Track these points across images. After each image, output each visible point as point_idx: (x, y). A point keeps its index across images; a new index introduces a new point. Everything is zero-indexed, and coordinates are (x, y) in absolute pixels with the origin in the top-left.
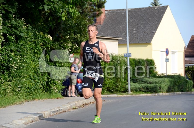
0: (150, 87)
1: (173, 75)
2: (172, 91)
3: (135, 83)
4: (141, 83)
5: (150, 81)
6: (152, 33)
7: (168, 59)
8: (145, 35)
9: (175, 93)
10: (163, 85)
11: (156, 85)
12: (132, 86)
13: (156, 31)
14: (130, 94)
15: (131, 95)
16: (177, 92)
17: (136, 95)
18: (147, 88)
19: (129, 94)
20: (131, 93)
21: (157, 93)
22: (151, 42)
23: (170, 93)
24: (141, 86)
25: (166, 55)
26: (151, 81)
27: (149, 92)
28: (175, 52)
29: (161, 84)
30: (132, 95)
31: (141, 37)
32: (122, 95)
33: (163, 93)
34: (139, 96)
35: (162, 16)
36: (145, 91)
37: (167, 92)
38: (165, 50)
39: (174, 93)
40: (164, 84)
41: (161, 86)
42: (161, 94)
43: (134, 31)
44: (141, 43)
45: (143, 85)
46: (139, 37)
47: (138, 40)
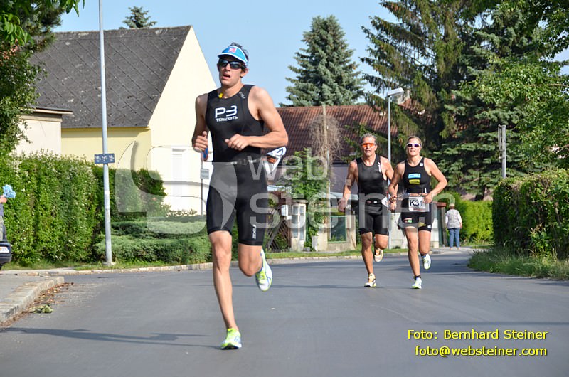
0: (163, 247)
3: (121, 237)
4: (136, 237)
6: (150, 100)
8: (132, 103)
10: (197, 242)
11: (181, 243)
12: (116, 245)
13: (161, 93)
14: (111, 268)
15: (115, 268)
17: (128, 270)
18: (155, 249)
19: (109, 266)
20: (113, 264)
21: (183, 262)
22: (147, 124)
24: (139, 243)
27: (162, 260)
30: (118, 268)
31: (121, 109)
32: (90, 269)
34: (138, 273)
35: (175, 53)
37: (207, 262)
41: (193, 244)
42: (194, 266)
43: (100, 92)
44: (120, 126)
45: (143, 241)
46: (114, 110)
47: (113, 118)
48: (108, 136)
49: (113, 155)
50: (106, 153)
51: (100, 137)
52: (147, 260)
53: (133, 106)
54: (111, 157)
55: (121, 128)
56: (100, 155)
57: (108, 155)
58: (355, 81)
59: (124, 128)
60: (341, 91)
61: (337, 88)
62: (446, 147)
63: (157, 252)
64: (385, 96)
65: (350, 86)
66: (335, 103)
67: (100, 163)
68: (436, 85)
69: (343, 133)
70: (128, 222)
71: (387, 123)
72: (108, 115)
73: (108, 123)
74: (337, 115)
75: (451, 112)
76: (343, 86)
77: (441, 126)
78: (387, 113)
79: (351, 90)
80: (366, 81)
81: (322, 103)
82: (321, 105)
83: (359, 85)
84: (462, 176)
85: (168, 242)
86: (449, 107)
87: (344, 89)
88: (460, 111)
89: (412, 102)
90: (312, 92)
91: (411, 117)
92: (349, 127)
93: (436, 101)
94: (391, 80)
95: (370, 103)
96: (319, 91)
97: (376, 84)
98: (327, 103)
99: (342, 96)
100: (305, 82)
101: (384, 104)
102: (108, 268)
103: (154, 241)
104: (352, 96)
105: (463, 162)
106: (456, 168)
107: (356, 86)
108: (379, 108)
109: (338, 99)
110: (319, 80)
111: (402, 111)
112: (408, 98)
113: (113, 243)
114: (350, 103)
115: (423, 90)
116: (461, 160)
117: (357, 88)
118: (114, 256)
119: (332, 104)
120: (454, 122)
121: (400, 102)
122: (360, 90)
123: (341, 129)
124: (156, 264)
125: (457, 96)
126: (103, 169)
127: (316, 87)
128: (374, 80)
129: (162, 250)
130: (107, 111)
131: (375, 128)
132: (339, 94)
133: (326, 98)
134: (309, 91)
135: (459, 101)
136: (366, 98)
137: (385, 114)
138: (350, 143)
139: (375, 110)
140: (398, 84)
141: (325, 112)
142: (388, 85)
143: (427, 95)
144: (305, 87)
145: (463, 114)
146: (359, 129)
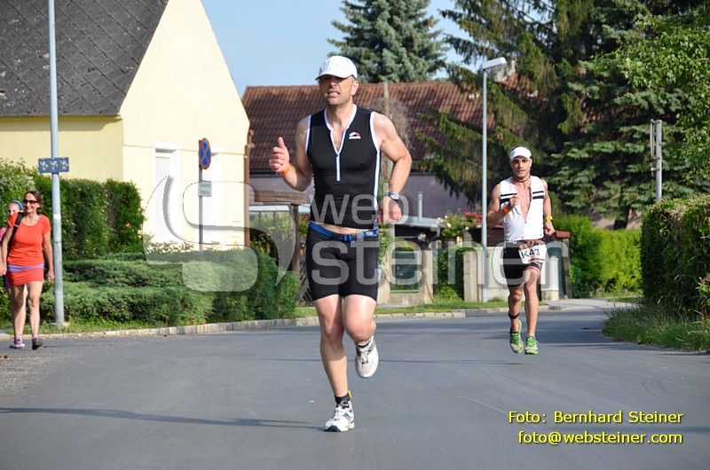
0: (142, 300)
2: (225, 315)
3: (78, 284)
4: (101, 283)
5: (140, 273)
6: (122, 75)
8: (95, 80)
11: (169, 293)
12: (70, 296)
13: (139, 64)
14: (63, 330)
15: (68, 332)
17: (89, 334)
18: (129, 302)
19: (60, 328)
20: (66, 324)
21: (171, 323)
22: (118, 111)
24: (104, 294)
25: (201, 168)
26: (144, 276)
27: (140, 319)
30: (73, 332)
31: (78, 87)
33: (194, 326)
34: (103, 339)
36: (124, 317)
37: (208, 322)
39: (234, 323)
41: (186, 295)
42: (188, 328)
43: (47, 62)
44: (76, 113)
45: (112, 291)
46: (67, 89)
47: (65, 103)
48: (60, 130)
49: (67, 159)
50: (56, 156)
51: (47, 130)
52: (117, 318)
53: (97, 83)
54: (64, 163)
55: (78, 116)
56: (46, 160)
57: (59, 160)
58: (432, 45)
59: (82, 116)
60: (411, 60)
61: (405, 55)
62: (569, 147)
63: (132, 307)
64: (478, 68)
65: (425, 52)
66: (403, 78)
67: (46, 171)
68: (555, 52)
69: (413, 126)
70: (88, 261)
71: (480, 111)
72: (59, 97)
73: (59, 109)
74: (405, 97)
75: (578, 93)
76: (414, 52)
77: (563, 115)
78: (482, 94)
79: (426, 59)
80: (448, 45)
81: (383, 78)
82: (382, 81)
83: (439, 52)
84: (594, 191)
85: (147, 292)
86: (576, 87)
87: (415, 57)
88: (591, 92)
89: (519, 78)
90: (366, 62)
91: (516, 101)
92: (423, 115)
93: (556, 77)
94: (487, 45)
95: (454, 79)
96: (378, 60)
97: (464, 50)
98: (390, 79)
99: (412, 68)
100: (357, 46)
101: (476, 81)
102: (57, 331)
103: (128, 291)
104: (428, 67)
105: (595, 170)
106: (584, 179)
107: (435, 51)
108: (469, 88)
109: (407, 72)
110: (378, 43)
111: (503, 92)
112: (512, 72)
113: (65, 294)
114: (424, 79)
115: (535, 61)
116: (592, 167)
117: (436, 56)
118: (67, 313)
119: (398, 80)
120: (583, 109)
121: (500, 78)
122: (440, 58)
123: (412, 120)
124: (130, 326)
125: (588, 70)
126: (50, 181)
127: (373, 54)
128: (461, 44)
129: (140, 304)
130: (58, 91)
131: (463, 117)
132: (408, 64)
133: (389, 70)
134: (363, 61)
135: (590, 78)
136: (448, 72)
137: (478, 96)
138: (426, 140)
139: (463, 91)
140: (497, 51)
141: (386, 94)
142: (482, 51)
143: (541, 68)
144: (356, 53)
145: (596, 98)
146: (438, 118)
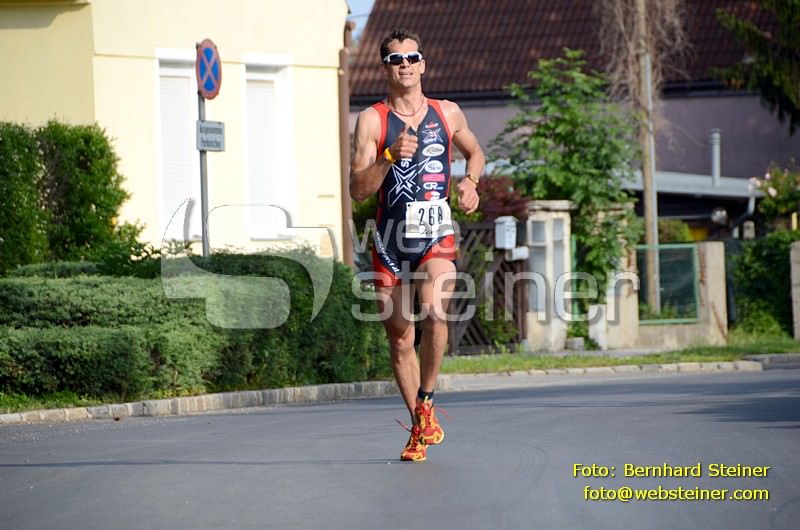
0: (75, 352)
1: (256, 257)
2: (249, 376)
5: (77, 301)
7: (218, 129)
9: (277, 391)
10: (176, 336)
11: (126, 339)
16: (293, 384)
18: (50, 357)
21: (131, 394)
23: (231, 395)
25: (201, 97)
26: (87, 306)
28: (276, 69)
29: (167, 325)
33: (179, 399)
36: (39, 385)
38: (192, 56)
39: (267, 391)
40: (187, 322)
41: (164, 339)
42: (166, 404)
52: (26, 389)
63: (56, 366)
103: (51, 335)
129: (70, 360)
